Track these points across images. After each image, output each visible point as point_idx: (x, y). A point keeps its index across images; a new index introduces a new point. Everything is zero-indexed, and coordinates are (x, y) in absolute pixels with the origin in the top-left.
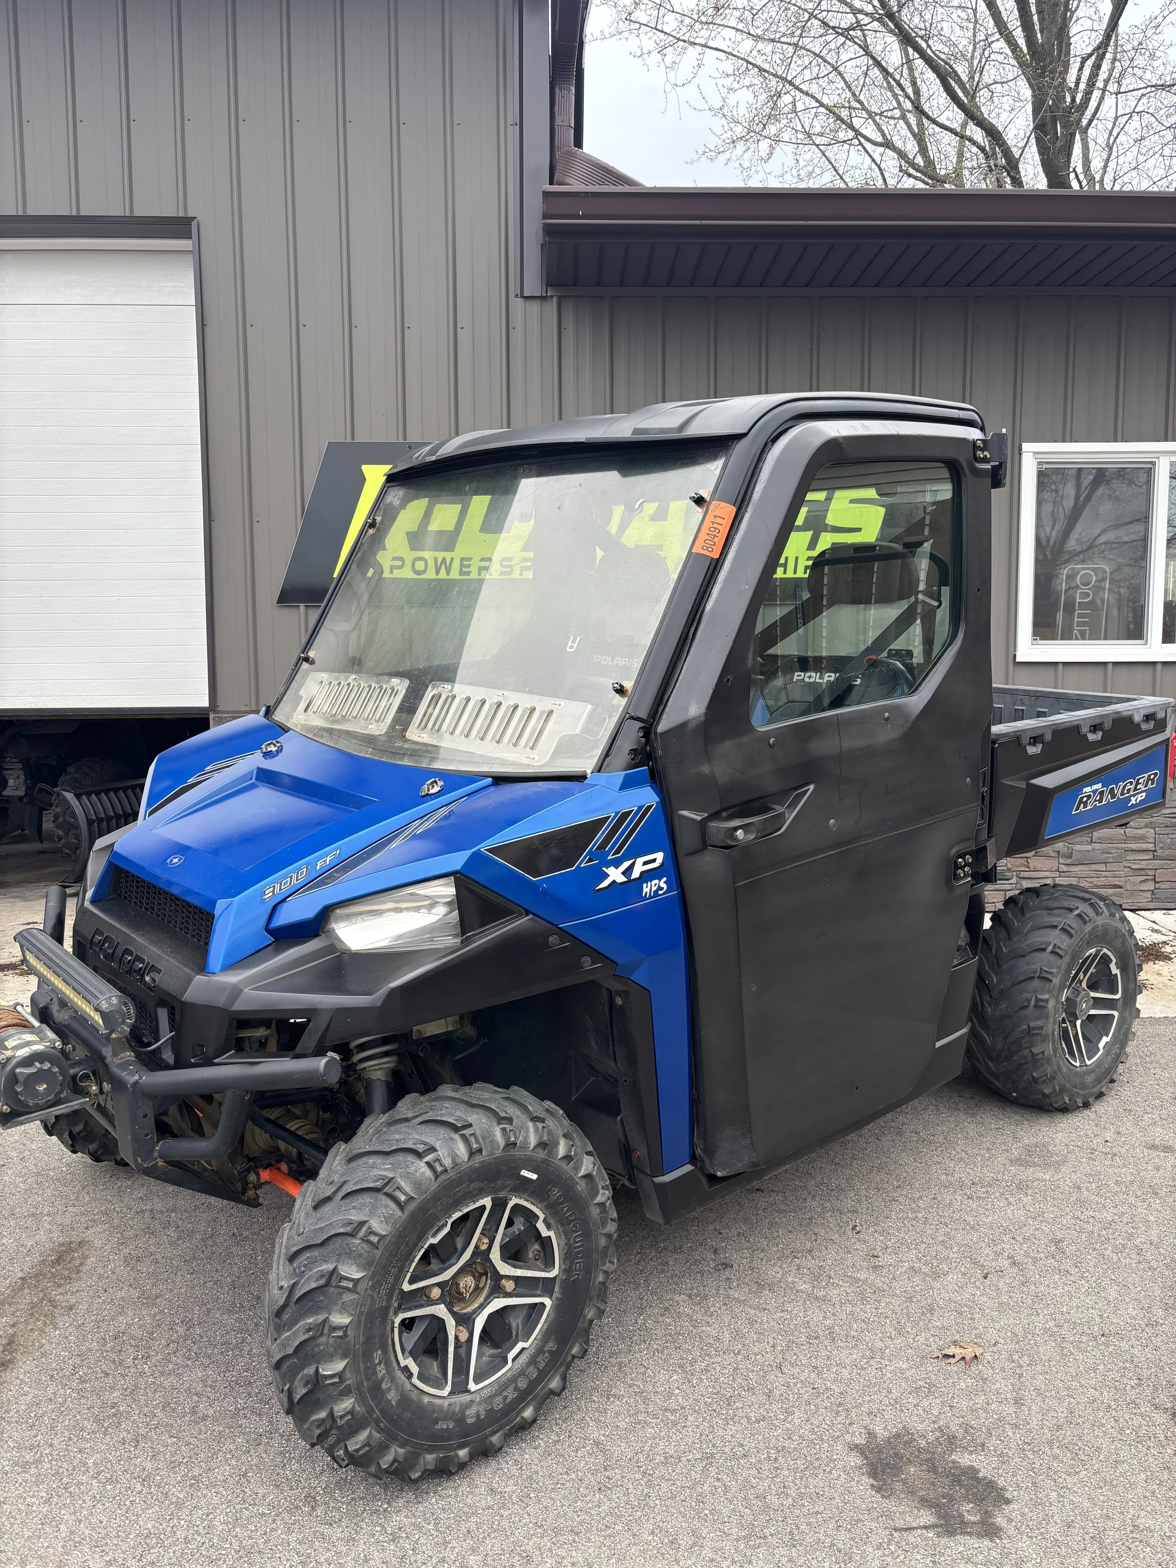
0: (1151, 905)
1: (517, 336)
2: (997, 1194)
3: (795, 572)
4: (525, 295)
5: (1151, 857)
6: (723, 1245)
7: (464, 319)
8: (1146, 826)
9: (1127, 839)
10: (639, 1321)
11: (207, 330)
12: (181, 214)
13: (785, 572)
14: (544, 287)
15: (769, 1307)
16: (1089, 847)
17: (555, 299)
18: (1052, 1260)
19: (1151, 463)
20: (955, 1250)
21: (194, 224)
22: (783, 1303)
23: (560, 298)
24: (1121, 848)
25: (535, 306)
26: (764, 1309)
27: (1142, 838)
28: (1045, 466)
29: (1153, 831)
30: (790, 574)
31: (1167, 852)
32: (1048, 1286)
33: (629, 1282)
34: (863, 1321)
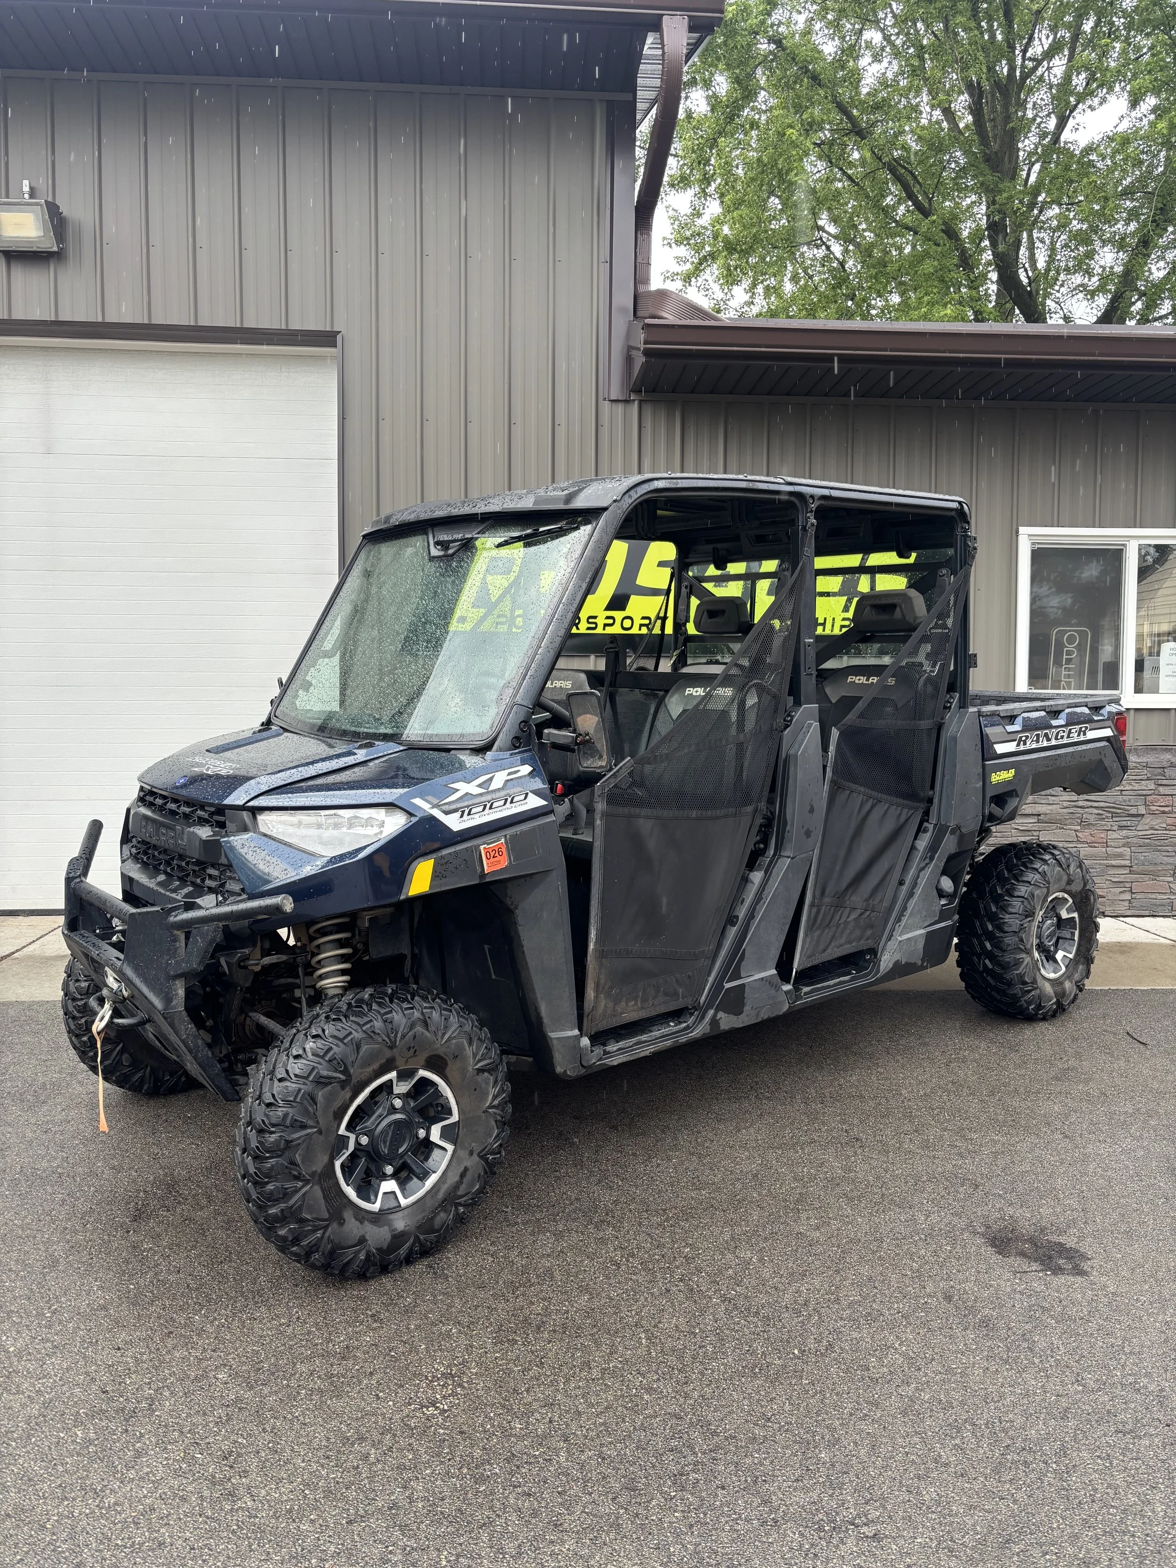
0: (1129, 913)
1: (605, 432)
4: (612, 398)
5: (1128, 872)
7: (561, 418)
8: (1124, 846)
9: (1108, 856)
11: (347, 422)
12: (328, 329)
13: (824, 630)
14: (627, 392)
17: (636, 402)
19: (1123, 545)
21: (339, 337)
23: (641, 402)
24: (1104, 864)
25: (620, 407)
27: (1120, 856)
28: (1037, 546)
29: (1129, 850)
30: (828, 631)
31: (1141, 868)
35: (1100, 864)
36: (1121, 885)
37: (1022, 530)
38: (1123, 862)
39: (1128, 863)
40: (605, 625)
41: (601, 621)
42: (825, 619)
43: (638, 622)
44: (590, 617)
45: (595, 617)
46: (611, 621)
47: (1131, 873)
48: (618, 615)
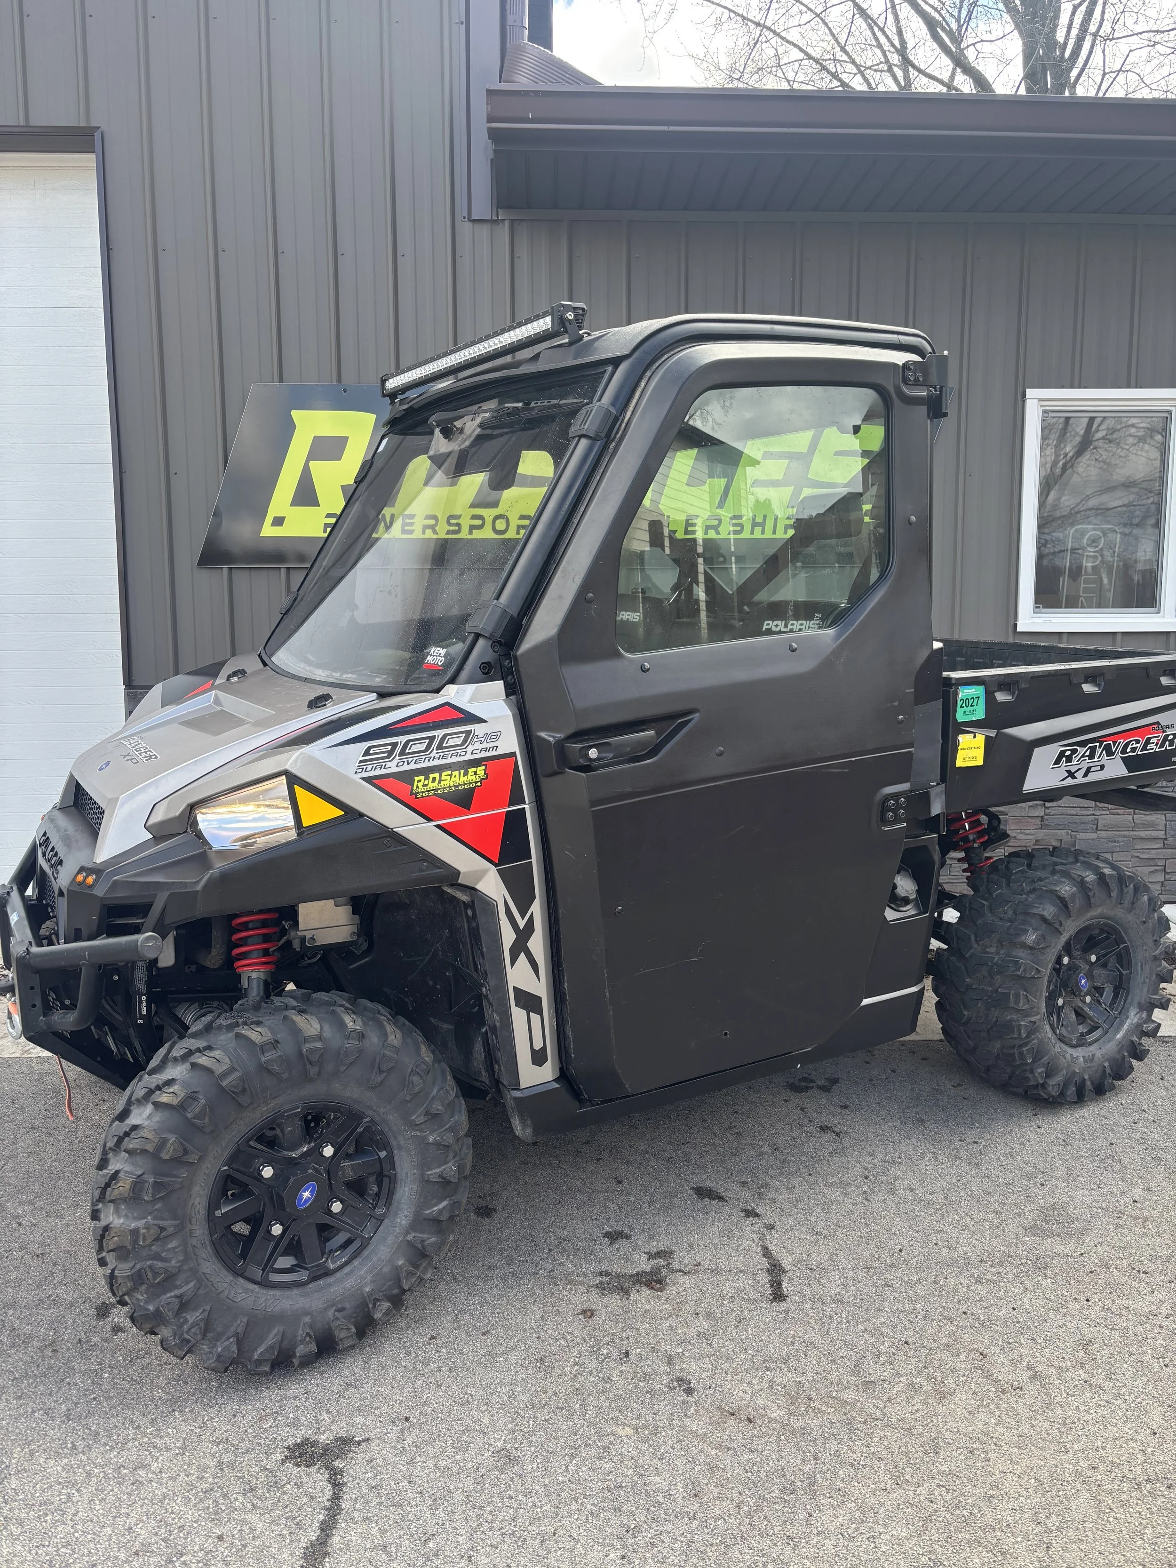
1: (464, 265)
2: (1011, 1276)
3: (774, 532)
4: (473, 218)
5: (1161, 845)
6: (680, 1350)
7: (405, 246)
9: (1135, 826)
10: (571, 1468)
11: (114, 254)
12: (83, 124)
13: (763, 533)
14: (495, 209)
15: (734, 1445)
16: (1094, 836)
17: (507, 222)
18: (1081, 1371)
19: (1167, 411)
20: (962, 1357)
21: (97, 135)
22: (751, 1439)
23: (512, 222)
24: (1129, 836)
25: (485, 230)
26: (729, 1449)
27: (1151, 825)
28: (1051, 415)
29: (1163, 817)
30: (768, 534)
32: (1077, 1408)
33: (562, 1408)
34: (852, 1465)
35: (1125, 836)
36: (1152, 863)
37: (1030, 392)
38: (1154, 834)
39: (1161, 834)
40: (472, 528)
41: (466, 523)
42: (765, 516)
43: (514, 522)
44: (451, 517)
45: (459, 517)
46: (479, 522)
47: (1164, 847)
48: (488, 514)
